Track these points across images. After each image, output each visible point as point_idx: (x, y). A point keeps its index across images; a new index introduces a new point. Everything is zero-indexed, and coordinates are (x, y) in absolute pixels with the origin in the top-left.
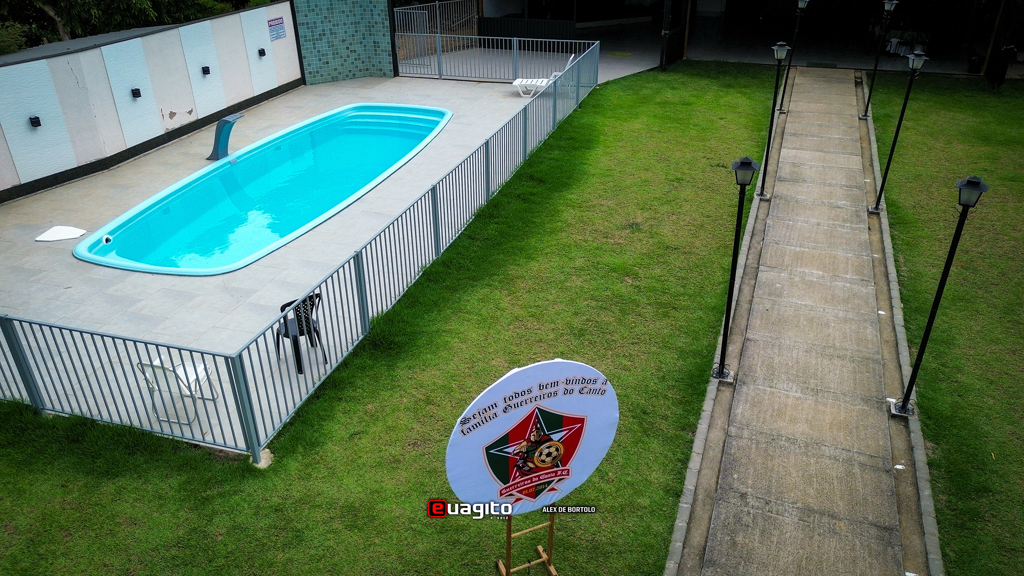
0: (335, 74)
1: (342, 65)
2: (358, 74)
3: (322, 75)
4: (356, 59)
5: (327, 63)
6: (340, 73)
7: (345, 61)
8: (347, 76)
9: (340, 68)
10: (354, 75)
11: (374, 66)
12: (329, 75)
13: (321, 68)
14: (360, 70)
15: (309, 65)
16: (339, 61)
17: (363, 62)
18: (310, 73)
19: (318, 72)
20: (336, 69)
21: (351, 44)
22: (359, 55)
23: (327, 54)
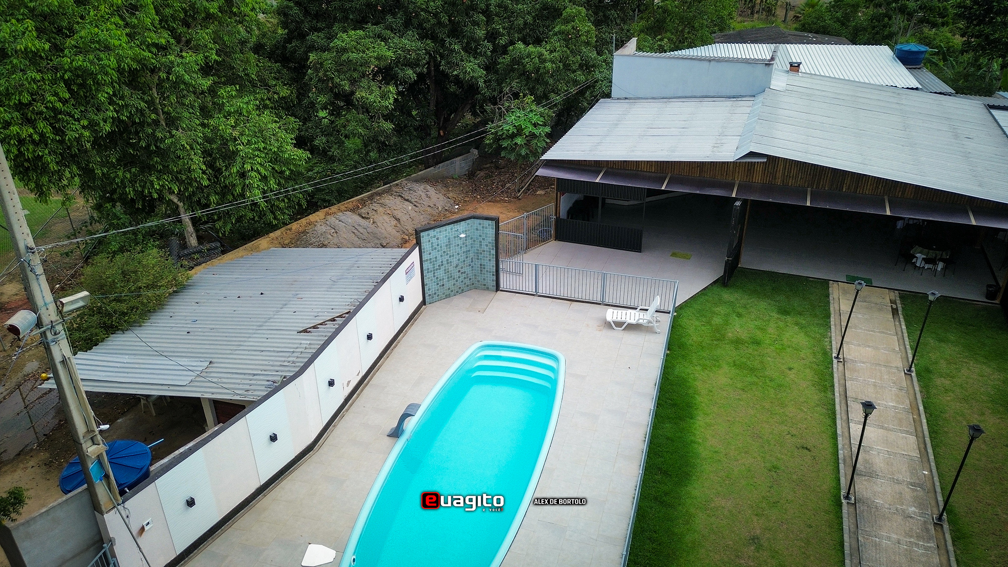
0: (448, 292)
1: (454, 285)
2: (466, 289)
3: (438, 295)
4: (465, 278)
5: (443, 285)
6: (452, 291)
7: (457, 281)
8: (457, 292)
9: (452, 288)
10: (462, 290)
11: (478, 281)
12: (444, 294)
13: (438, 290)
14: (468, 286)
15: (429, 290)
16: (453, 282)
17: (470, 279)
18: (430, 295)
19: (435, 294)
20: (449, 289)
21: (462, 268)
22: (467, 275)
23: (443, 279)
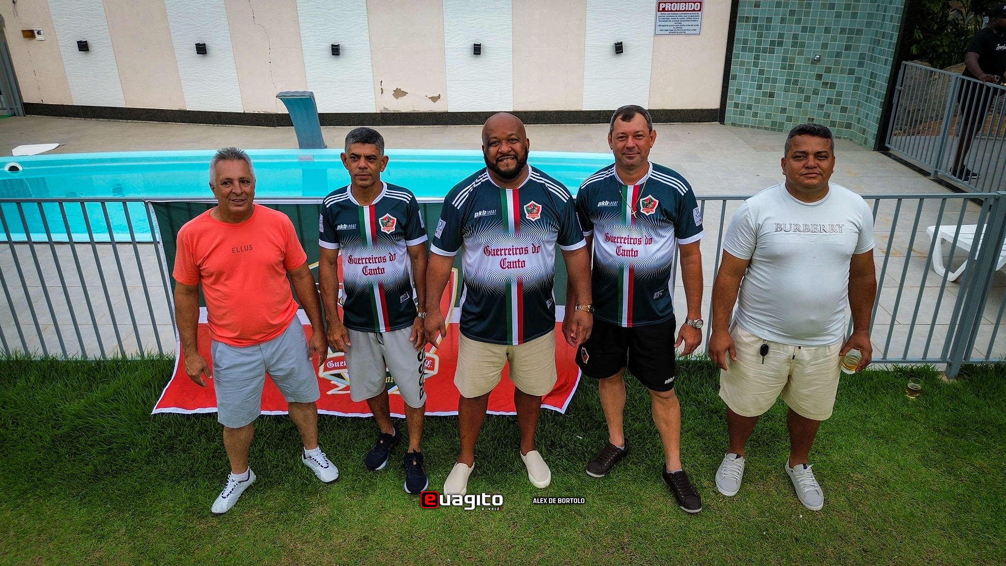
0: (780, 118)
1: (799, 105)
3: (755, 115)
4: (829, 101)
7: (807, 99)
9: (793, 111)
12: (768, 116)
15: (738, 92)
16: (794, 97)
17: (844, 110)
18: (736, 105)
19: (749, 107)
20: (784, 110)
21: (828, 70)
22: (839, 94)
23: (775, 81)
